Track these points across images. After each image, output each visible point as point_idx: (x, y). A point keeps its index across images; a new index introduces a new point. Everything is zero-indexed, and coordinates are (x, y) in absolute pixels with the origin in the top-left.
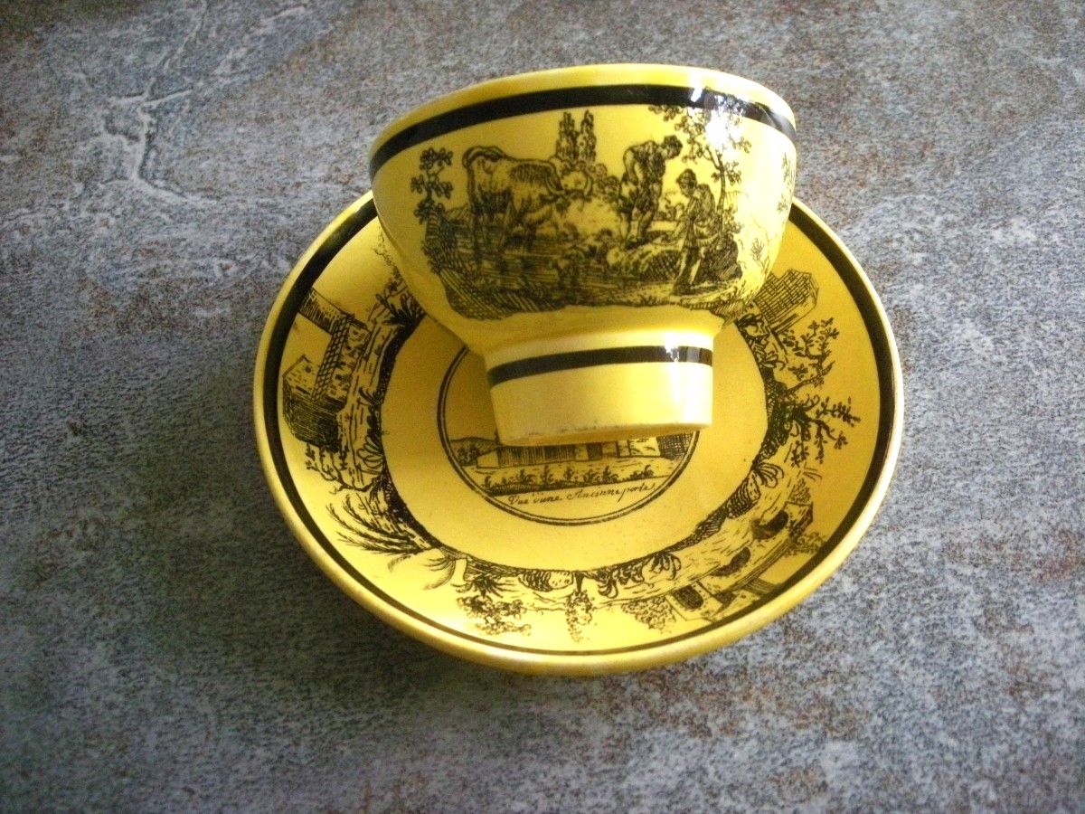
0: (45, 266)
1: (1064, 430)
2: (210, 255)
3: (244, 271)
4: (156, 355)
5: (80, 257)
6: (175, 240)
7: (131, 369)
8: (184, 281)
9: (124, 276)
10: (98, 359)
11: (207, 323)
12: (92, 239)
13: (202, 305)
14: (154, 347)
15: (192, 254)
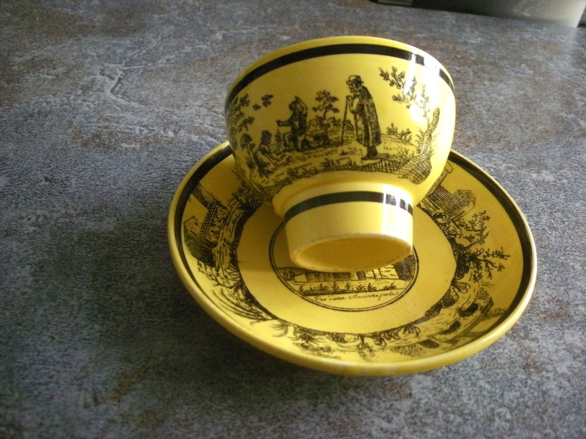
0: (54, 117)
1: (562, 258)
2: (136, 125)
3: (151, 133)
4: (97, 157)
5: (72, 116)
6: (120, 117)
7: (83, 161)
8: (120, 132)
9: (91, 126)
10: (68, 155)
11: (126, 149)
12: (80, 111)
13: (126, 143)
14: (97, 154)
15: (127, 123)
